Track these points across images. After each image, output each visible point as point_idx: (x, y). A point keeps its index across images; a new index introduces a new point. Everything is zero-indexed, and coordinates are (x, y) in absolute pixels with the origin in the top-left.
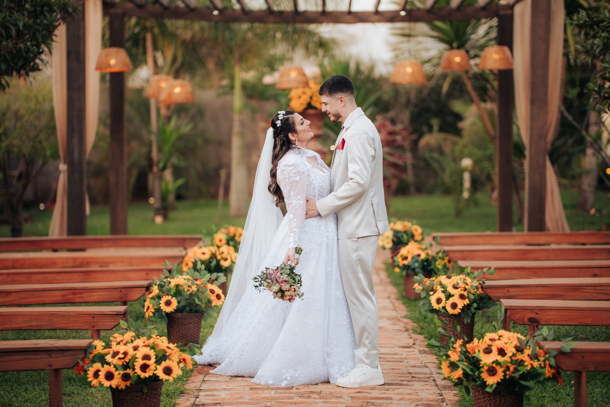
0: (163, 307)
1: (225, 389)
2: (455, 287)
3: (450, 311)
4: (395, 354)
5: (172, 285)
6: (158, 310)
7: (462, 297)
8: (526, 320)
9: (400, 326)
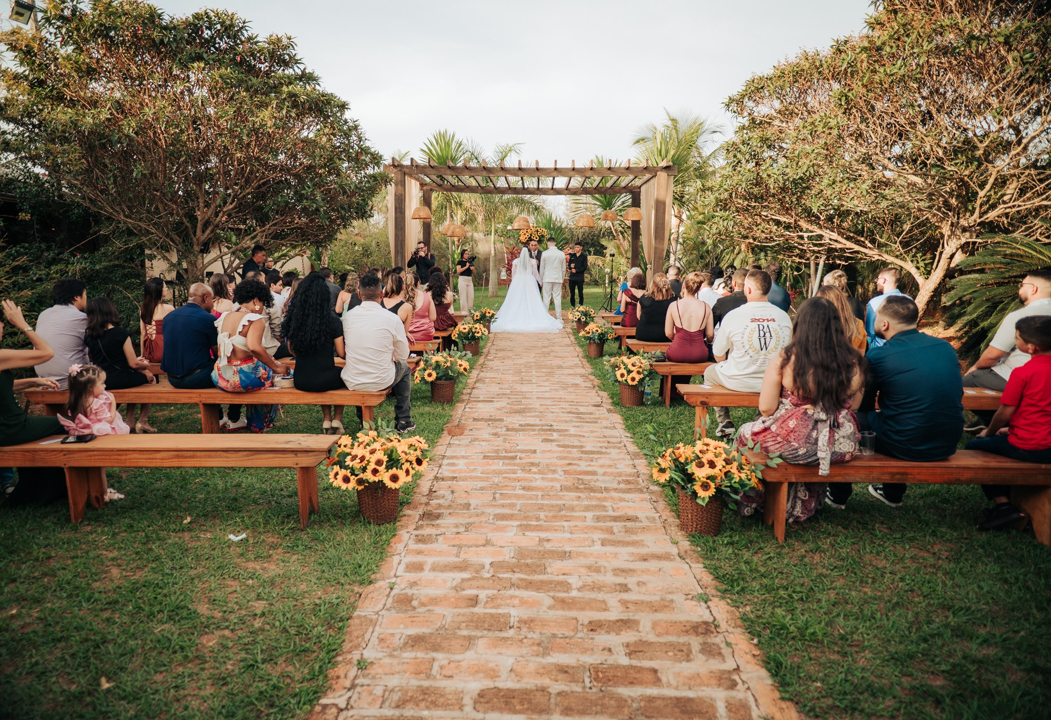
0: (426, 377)
1: (463, 457)
2: (633, 365)
3: (630, 383)
4: (591, 414)
5: (433, 361)
6: (423, 379)
7: (639, 373)
8: (698, 403)
9: (589, 384)
